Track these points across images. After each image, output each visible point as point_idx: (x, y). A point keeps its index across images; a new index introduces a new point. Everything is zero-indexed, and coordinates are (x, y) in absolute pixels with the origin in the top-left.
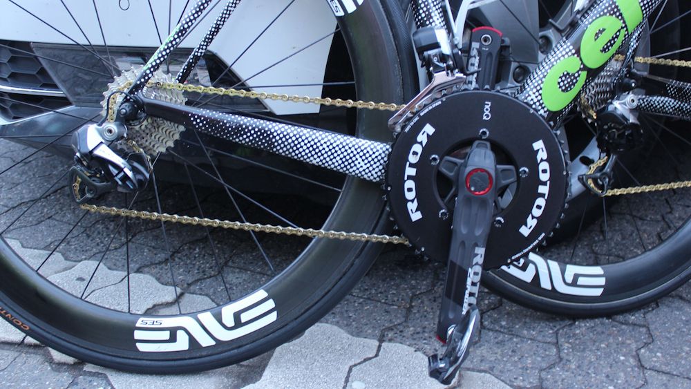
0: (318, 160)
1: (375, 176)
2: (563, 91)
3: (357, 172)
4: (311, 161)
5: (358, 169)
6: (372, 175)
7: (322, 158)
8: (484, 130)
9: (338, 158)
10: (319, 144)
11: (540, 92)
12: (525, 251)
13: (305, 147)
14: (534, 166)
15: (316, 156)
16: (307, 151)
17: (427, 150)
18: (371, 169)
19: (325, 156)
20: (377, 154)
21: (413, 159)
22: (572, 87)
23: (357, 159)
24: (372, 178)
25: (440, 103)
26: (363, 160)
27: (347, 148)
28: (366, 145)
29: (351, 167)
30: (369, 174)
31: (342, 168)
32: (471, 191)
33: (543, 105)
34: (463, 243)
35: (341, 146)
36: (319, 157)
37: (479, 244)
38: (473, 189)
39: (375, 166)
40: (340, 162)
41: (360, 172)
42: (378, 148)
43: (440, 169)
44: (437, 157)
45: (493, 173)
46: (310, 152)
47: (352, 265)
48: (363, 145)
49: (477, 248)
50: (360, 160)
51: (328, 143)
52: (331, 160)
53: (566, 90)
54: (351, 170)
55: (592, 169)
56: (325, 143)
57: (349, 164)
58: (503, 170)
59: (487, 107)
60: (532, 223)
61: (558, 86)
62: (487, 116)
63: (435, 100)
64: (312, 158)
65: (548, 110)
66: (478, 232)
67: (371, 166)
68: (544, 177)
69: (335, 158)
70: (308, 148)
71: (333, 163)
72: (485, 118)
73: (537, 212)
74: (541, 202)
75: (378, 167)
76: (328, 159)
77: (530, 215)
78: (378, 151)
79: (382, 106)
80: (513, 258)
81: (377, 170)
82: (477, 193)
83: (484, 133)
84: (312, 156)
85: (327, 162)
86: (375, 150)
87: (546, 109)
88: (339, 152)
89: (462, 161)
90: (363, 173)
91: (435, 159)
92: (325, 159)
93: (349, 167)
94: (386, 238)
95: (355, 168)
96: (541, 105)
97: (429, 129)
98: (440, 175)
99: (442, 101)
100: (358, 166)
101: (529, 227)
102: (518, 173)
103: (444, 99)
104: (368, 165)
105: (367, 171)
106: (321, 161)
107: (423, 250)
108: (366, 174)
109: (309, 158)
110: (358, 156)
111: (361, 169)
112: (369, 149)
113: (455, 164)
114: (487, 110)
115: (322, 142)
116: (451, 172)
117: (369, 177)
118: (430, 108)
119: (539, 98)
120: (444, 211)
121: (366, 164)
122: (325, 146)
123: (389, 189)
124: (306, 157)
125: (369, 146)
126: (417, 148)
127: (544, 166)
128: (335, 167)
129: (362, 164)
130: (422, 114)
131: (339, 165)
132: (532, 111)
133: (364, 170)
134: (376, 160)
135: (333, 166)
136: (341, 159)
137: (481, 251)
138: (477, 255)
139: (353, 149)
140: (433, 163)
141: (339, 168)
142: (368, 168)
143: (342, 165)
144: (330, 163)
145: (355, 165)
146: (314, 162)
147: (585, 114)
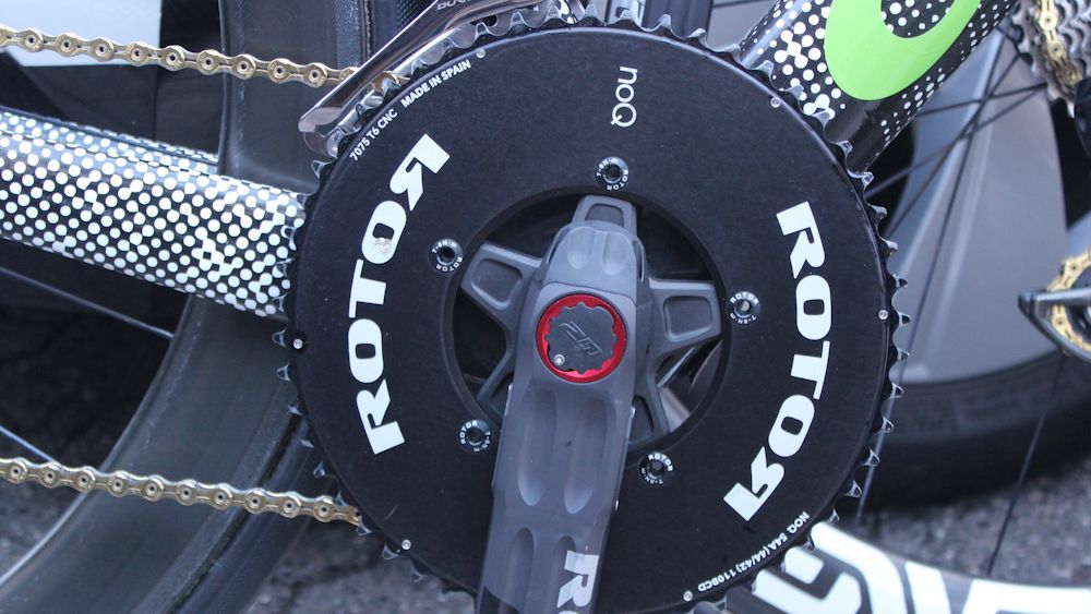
0: (70, 241)
1: (262, 298)
2: (901, 32)
3: (202, 283)
4: (49, 244)
5: (203, 274)
6: (252, 295)
7: (82, 235)
8: (615, 161)
9: (136, 238)
10: (70, 191)
11: (820, 34)
12: (743, 567)
13: (24, 200)
14: (779, 287)
15: (61, 230)
16: (32, 212)
17: (421, 222)
18: (246, 274)
19: (94, 228)
20: (266, 227)
21: (377, 251)
22: (935, 18)
23: (199, 244)
24: (251, 304)
25: (466, 65)
26: (220, 248)
27: (165, 204)
28: (230, 199)
29: (183, 269)
30: (242, 293)
31: (151, 270)
32: (552, 366)
33: (829, 81)
34: (525, 536)
35: (145, 198)
36: (72, 232)
37: (577, 541)
38: (559, 360)
39: (258, 267)
40: (144, 250)
41: (212, 286)
42: (271, 207)
43: (464, 287)
44: (453, 245)
45: (628, 310)
46: (43, 215)
47: (203, 577)
48: (220, 197)
49: (570, 554)
50: (209, 245)
51: (103, 189)
52: (113, 242)
53: (911, 31)
54: (182, 278)
55: (1068, 272)
56: (93, 186)
57: (175, 258)
58: (675, 299)
59: (625, 84)
60: (766, 475)
61: (884, 16)
62: (625, 114)
63: (452, 55)
64: (49, 236)
65: (845, 97)
66: (575, 504)
67: (248, 265)
68: (814, 327)
69: (125, 236)
70: (35, 203)
71: (122, 254)
72: (616, 120)
73: (785, 443)
74: (798, 407)
75: (268, 269)
76: (103, 240)
77: (763, 451)
78: (269, 217)
79: (282, 69)
80: (702, 587)
81: (266, 279)
82: (575, 374)
83: (614, 172)
84: (51, 227)
85: (100, 249)
86: (259, 214)
87: (836, 94)
88: (139, 219)
89: (535, 263)
90: (222, 288)
91: (447, 253)
92: (92, 238)
93: (173, 267)
94: (293, 502)
95: (193, 272)
96: (819, 77)
97: (430, 153)
98: (465, 306)
99: (473, 59)
100: (205, 265)
101: (756, 489)
102: (725, 308)
103: (480, 53)
104: (238, 263)
105: (234, 281)
106: (81, 244)
107: (406, 545)
108: (233, 290)
109: (39, 233)
110: (201, 233)
111: (214, 276)
112: (239, 211)
113: (515, 270)
114: (625, 93)
115: (83, 183)
116: (501, 298)
117: (241, 301)
118: (435, 81)
119: (815, 54)
120: (475, 423)
121: (228, 260)
122: (91, 196)
123: (298, 344)
124: (28, 231)
125: (241, 201)
126: (390, 214)
127: (814, 288)
128: (130, 265)
129: (217, 258)
130: (406, 102)
131: (142, 260)
132: (777, 102)
133: (224, 279)
134: (262, 247)
135: (120, 263)
136: (146, 241)
137: (585, 564)
138: (571, 575)
139: (186, 209)
140: (442, 266)
141: (141, 268)
142: (236, 272)
143: (152, 262)
144: (111, 252)
145: (195, 262)
146: (59, 247)
147: (1059, 87)
